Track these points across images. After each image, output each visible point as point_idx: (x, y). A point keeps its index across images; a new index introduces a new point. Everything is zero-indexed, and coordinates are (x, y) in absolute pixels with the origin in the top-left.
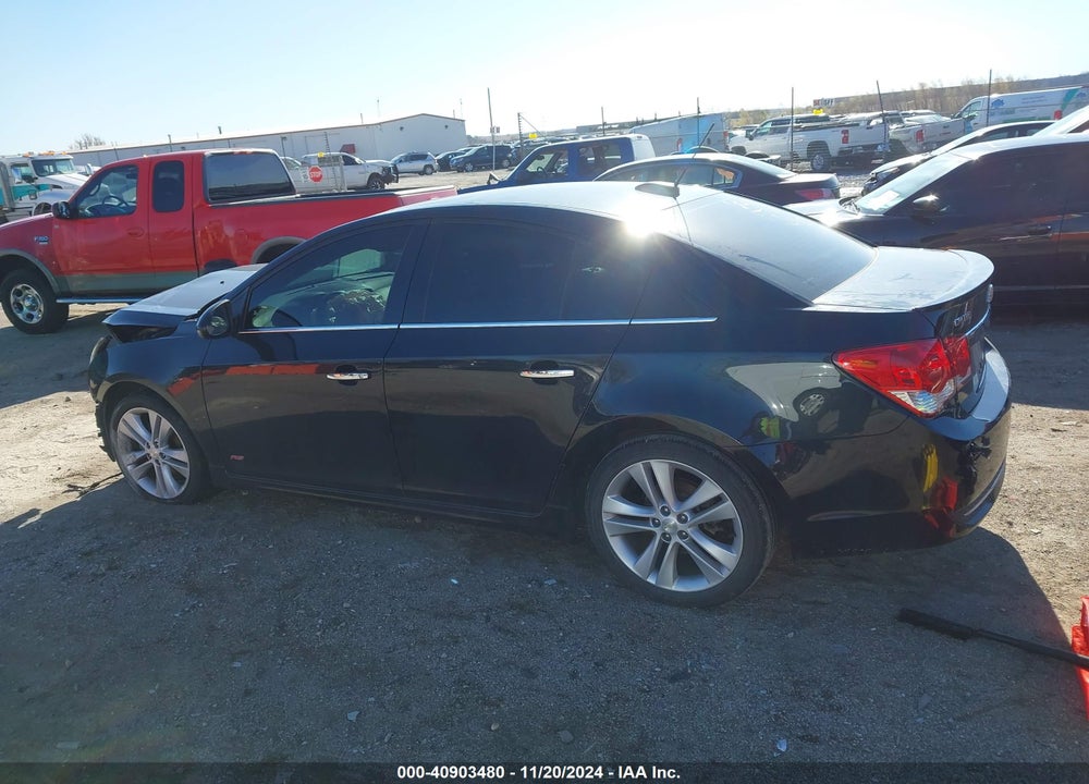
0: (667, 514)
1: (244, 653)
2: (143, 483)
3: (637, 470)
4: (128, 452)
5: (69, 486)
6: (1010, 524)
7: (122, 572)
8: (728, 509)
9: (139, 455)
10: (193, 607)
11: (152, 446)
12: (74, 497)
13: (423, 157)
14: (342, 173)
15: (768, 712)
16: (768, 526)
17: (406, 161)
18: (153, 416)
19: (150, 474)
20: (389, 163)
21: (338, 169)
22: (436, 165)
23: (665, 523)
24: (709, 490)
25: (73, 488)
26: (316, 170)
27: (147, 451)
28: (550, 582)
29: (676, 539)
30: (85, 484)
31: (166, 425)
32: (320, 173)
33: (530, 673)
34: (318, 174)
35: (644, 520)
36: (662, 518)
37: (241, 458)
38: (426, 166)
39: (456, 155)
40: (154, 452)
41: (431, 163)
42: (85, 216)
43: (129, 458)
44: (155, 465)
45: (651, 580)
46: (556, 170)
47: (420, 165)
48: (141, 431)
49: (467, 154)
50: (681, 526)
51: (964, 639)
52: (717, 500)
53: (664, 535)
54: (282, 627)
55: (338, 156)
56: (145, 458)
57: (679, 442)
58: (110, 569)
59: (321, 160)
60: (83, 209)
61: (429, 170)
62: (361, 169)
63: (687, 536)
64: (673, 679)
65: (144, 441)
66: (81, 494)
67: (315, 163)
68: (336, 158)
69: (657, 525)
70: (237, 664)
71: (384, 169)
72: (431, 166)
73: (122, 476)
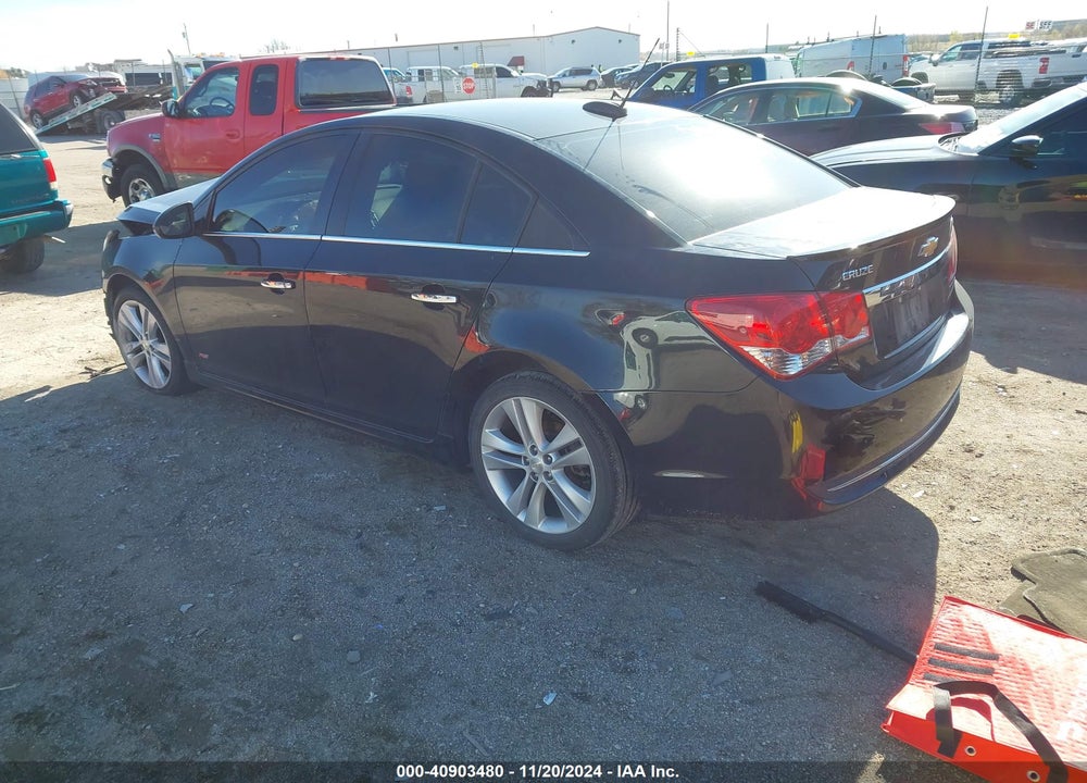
0: (535, 453)
1: (134, 537)
2: (139, 372)
3: (510, 405)
4: (128, 341)
5: (86, 368)
6: (952, 508)
7: (81, 451)
8: (582, 455)
9: (135, 345)
10: (119, 490)
11: (144, 338)
12: (86, 379)
13: (588, 72)
14: (494, 84)
15: (558, 663)
16: (621, 477)
17: (570, 75)
18: (142, 309)
19: (144, 363)
20: (545, 78)
21: (490, 81)
22: (600, 81)
23: (533, 462)
24: (569, 434)
25: (89, 370)
26: (469, 81)
27: (141, 342)
28: (438, 508)
29: (542, 479)
30: (99, 368)
31: (152, 320)
32: (472, 85)
33: (362, 592)
34: (471, 86)
35: (517, 457)
36: (530, 456)
37: (206, 356)
38: (589, 82)
39: (622, 70)
40: (146, 343)
41: (596, 78)
42: (192, 116)
43: (128, 347)
44: (147, 356)
45: (521, 517)
46: (688, 90)
47: (583, 80)
48: (136, 323)
49: (634, 70)
50: (545, 467)
51: (810, 622)
52: (575, 445)
53: (533, 474)
54: (181, 518)
55: (491, 68)
56: (139, 349)
57: (545, 381)
58: (73, 447)
59: (477, 71)
60: (192, 109)
61: (592, 86)
62: (516, 82)
63: (551, 478)
64: (489, 617)
65: (138, 334)
66: (92, 376)
67: (471, 74)
68: (489, 70)
69: (527, 464)
70: (122, 547)
71: (539, 83)
72: (595, 82)
73: (125, 367)
